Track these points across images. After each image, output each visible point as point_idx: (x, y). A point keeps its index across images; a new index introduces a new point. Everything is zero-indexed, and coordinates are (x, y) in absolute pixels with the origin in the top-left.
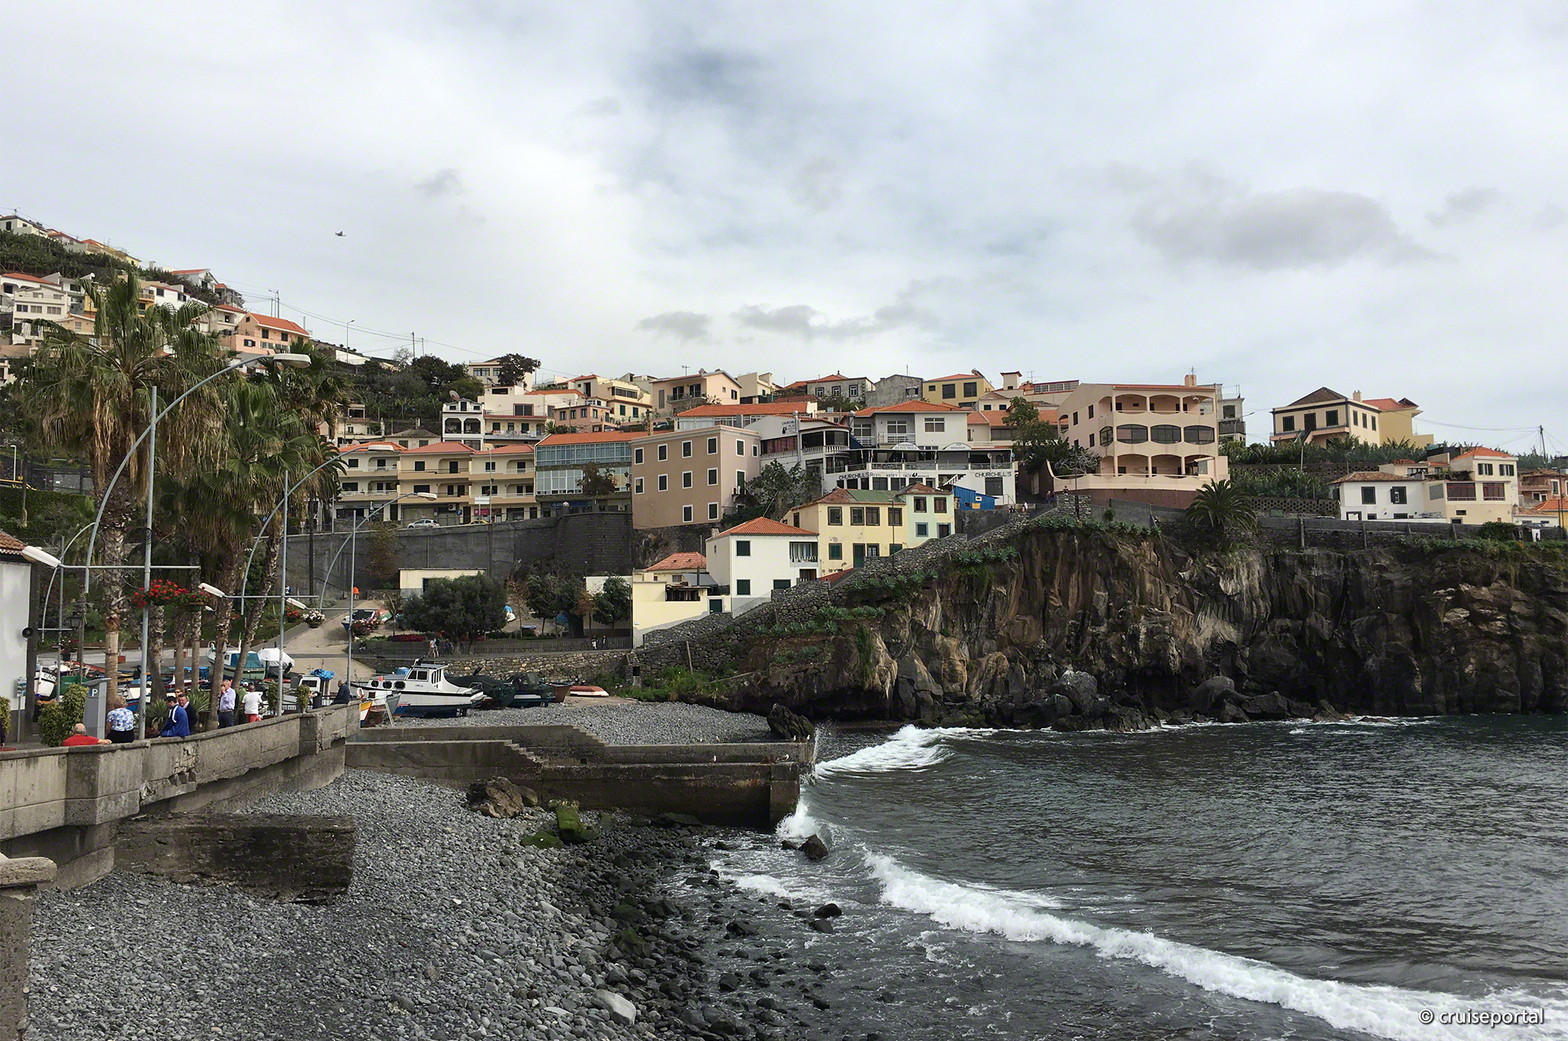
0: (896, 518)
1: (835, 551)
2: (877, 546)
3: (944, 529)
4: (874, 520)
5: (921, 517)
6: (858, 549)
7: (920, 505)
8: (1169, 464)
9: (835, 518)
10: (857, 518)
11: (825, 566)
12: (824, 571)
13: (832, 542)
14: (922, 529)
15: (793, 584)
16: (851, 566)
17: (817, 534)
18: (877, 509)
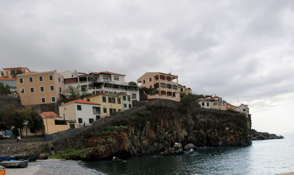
0: (119, 102)
1: (105, 110)
2: (115, 110)
3: (130, 106)
4: (114, 102)
5: (125, 102)
6: (111, 110)
7: (124, 99)
8: (169, 94)
9: (104, 100)
10: (110, 101)
11: (103, 115)
13: (104, 107)
14: (125, 105)
15: (95, 120)
16: (109, 115)
17: (100, 105)
18: (115, 98)
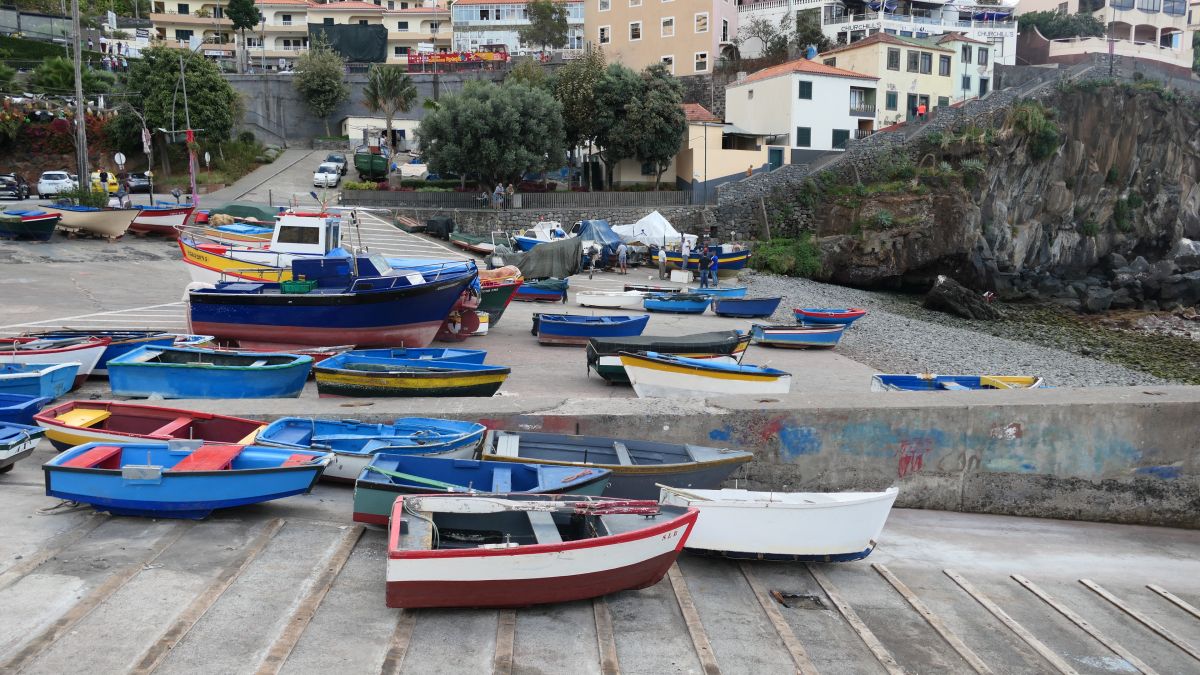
0: (946, 70)
1: (892, 101)
3: (984, 82)
4: (928, 70)
5: (966, 69)
6: (912, 98)
7: (966, 55)
9: (893, 61)
10: (913, 65)
11: (882, 117)
12: (880, 122)
13: (889, 90)
14: (966, 83)
15: (852, 136)
16: (903, 119)
17: (876, 79)
18: (930, 56)
